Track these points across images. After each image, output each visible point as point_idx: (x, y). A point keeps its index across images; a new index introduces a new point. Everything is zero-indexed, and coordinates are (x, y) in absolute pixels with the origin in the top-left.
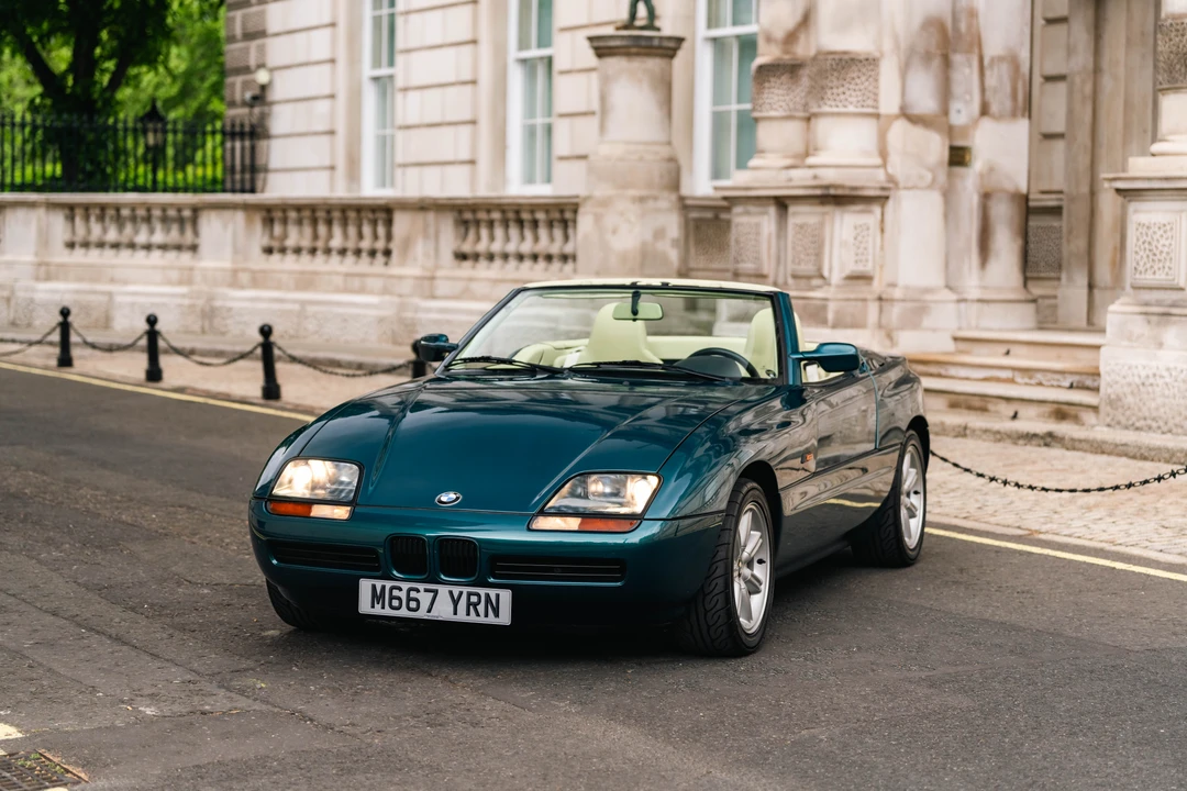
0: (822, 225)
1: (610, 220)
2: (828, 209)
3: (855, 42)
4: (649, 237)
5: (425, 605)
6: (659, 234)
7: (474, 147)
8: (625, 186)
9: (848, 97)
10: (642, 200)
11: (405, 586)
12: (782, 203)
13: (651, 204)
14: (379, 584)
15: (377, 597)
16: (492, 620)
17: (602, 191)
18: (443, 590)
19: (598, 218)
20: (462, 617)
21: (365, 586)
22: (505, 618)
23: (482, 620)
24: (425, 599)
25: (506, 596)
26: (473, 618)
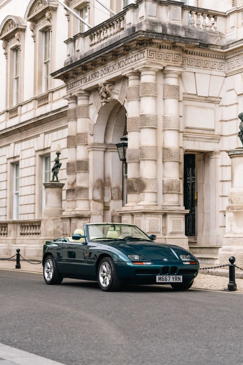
0: (76, 223)
1: (47, 224)
2: (78, 219)
3: (83, 185)
4: (56, 228)
5: (168, 280)
6: (58, 227)
7: (34, 210)
8: (50, 217)
9: (82, 196)
10: (54, 219)
11: (165, 276)
12: (70, 218)
13: (56, 220)
14: (160, 276)
15: (159, 279)
16: (179, 281)
17: (46, 218)
18: (171, 276)
19: (45, 224)
20: (174, 281)
21: (157, 277)
22: (181, 281)
23: (178, 282)
24: (168, 278)
25: (181, 277)
26: (176, 281)
